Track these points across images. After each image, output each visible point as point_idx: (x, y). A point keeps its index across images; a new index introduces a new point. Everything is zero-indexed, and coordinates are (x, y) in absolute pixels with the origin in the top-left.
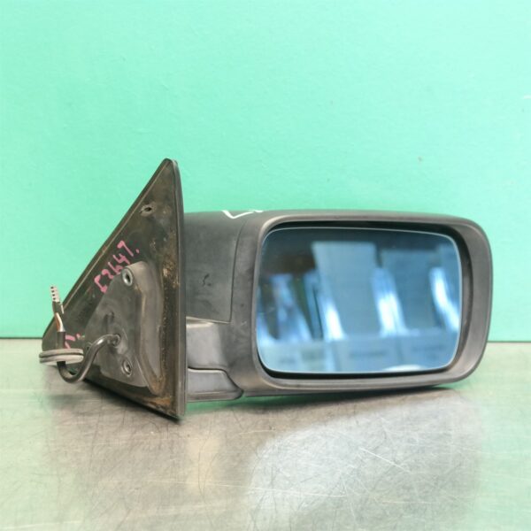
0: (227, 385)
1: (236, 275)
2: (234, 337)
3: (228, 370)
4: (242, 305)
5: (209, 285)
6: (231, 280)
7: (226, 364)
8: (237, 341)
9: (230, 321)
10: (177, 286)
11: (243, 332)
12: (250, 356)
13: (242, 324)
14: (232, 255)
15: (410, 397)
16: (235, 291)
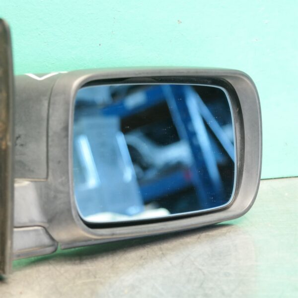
0: (46, 240)
1: (50, 134)
2: (52, 194)
3: (46, 225)
4: (59, 162)
5: (22, 145)
6: (45, 139)
7: (45, 220)
8: (55, 197)
9: (47, 178)
10: (7, 147)
11: (61, 188)
12: (69, 210)
13: (60, 180)
14: (45, 115)
15: (203, 235)
16: (50, 149)
